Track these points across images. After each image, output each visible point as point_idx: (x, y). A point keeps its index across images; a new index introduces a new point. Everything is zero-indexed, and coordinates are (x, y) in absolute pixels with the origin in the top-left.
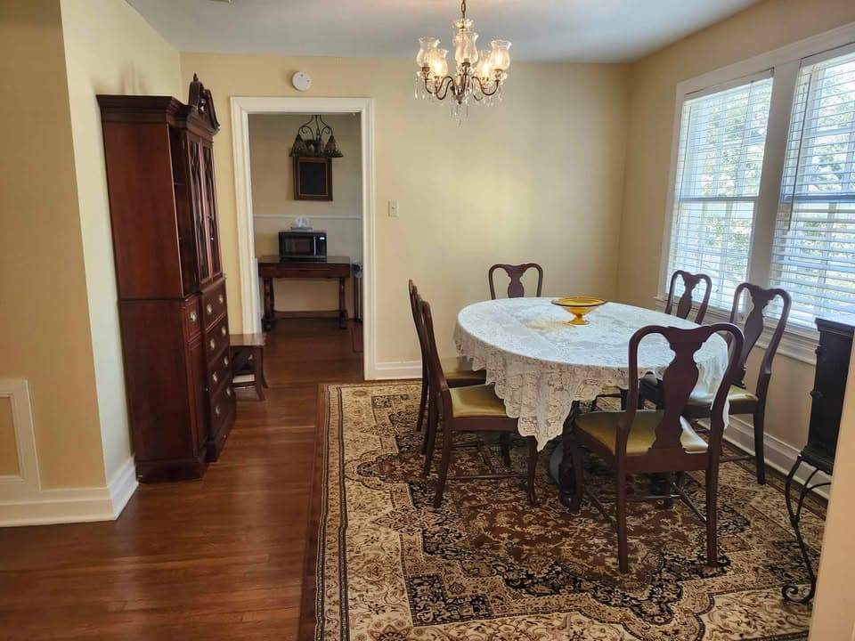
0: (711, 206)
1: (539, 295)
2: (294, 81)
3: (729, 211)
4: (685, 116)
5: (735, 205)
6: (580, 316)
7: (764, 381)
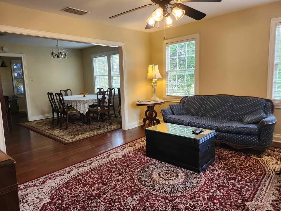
0: (101, 77)
1: (71, 95)
2: (3, 49)
3: (104, 77)
4: (94, 61)
5: (105, 76)
6: (84, 96)
7: (114, 102)
